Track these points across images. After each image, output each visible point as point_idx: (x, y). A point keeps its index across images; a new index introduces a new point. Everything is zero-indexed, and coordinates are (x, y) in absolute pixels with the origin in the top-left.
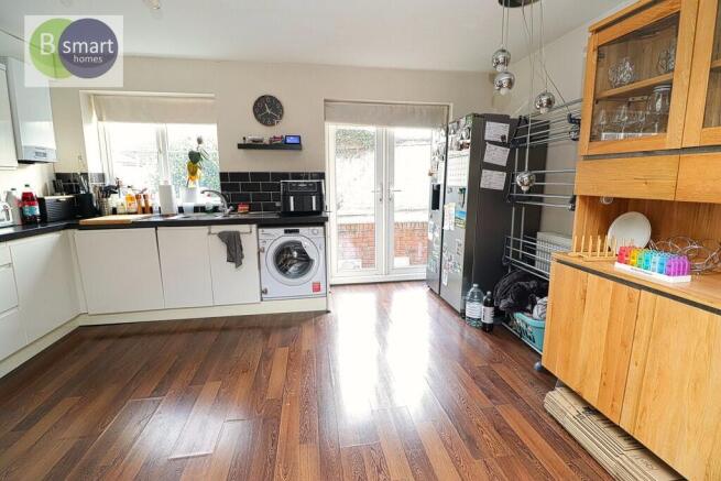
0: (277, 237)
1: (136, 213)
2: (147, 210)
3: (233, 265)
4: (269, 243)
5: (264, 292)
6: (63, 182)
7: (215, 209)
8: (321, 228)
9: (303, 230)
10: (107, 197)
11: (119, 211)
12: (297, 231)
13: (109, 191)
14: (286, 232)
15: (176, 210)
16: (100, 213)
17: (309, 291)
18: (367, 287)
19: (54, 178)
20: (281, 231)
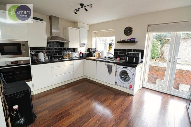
0: (121, 68)
1: (98, 57)
2: (99, 57)
3: (109, 73)
4: (119, 69)
5: (116, 83)
6: (89, 50)
7: (112, 58)
8: (134, 68)
9: (128, 68)
10: (94, 53)
11: (95, 56)
12: (127, 68)
13: (94, 52)
14: (124, 67)
15: (104, 57)
16: (92, 56)
17: (129, 87)
18: (159, 93)
19: (88, 49)
20: (122, 67)
